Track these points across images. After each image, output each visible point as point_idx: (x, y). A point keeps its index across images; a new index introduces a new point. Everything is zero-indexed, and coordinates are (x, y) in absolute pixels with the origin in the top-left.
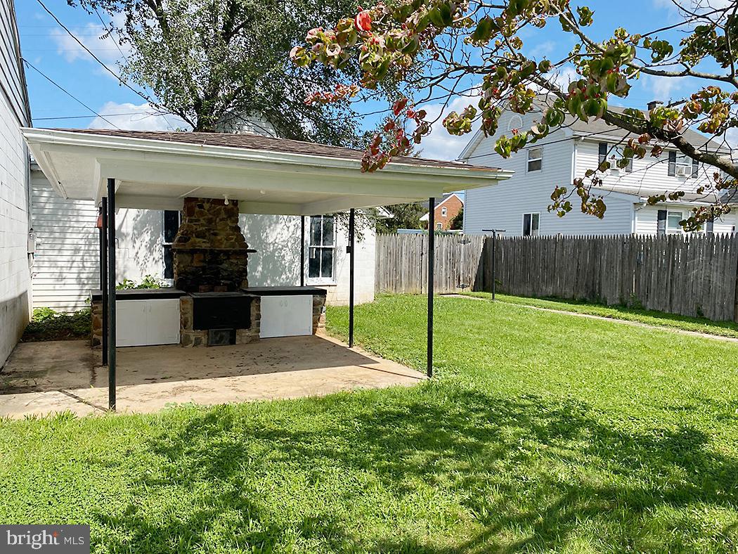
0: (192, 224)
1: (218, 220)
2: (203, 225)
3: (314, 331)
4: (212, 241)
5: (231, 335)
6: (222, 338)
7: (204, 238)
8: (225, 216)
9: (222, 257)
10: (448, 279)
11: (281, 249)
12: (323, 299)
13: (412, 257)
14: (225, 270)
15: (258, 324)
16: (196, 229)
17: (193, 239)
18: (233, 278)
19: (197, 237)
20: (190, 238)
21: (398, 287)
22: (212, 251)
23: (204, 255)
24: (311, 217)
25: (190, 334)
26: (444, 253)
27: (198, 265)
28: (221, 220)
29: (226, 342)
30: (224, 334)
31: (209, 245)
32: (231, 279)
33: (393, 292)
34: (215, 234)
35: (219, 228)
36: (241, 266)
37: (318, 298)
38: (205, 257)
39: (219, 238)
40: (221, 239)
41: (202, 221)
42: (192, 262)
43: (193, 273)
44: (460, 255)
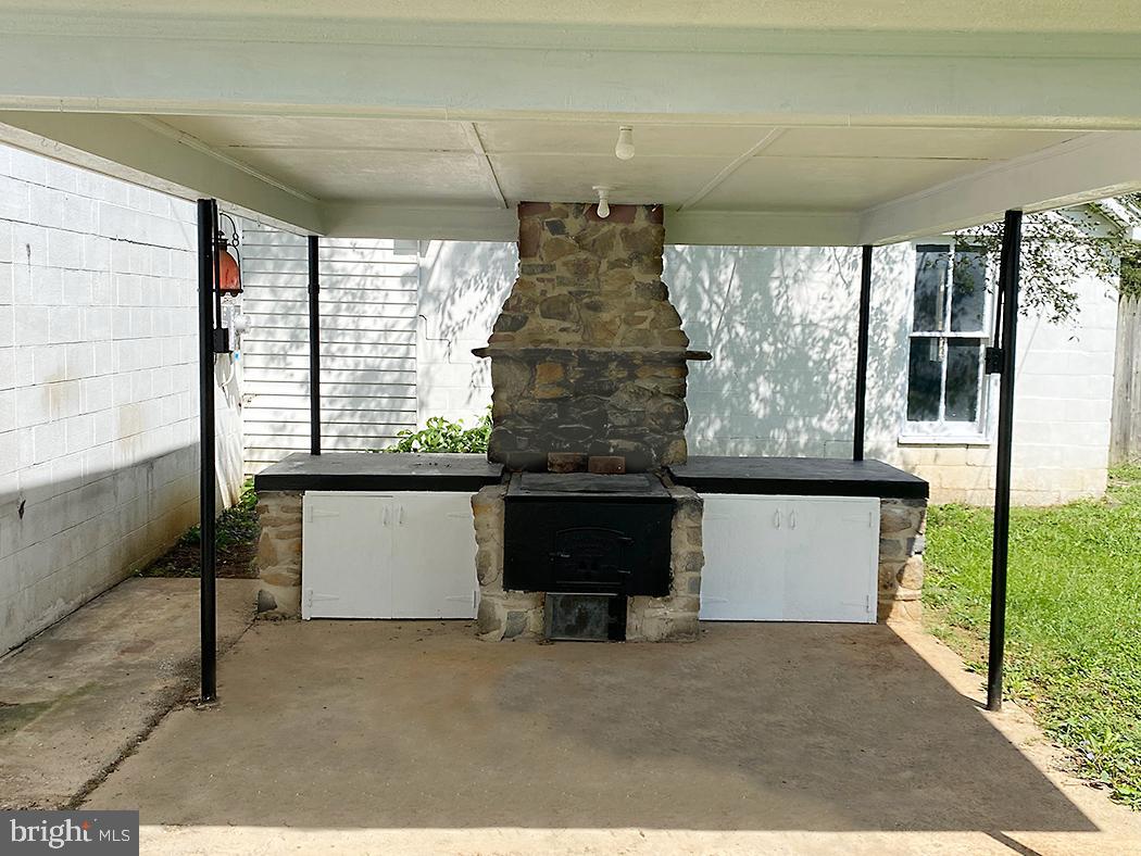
0: (533, 278)
1: (604, 266)
2: (562, 282)
3: (884, 611)
4: (586, 328)
5: (611, 613)
6: (583, 620)
7: (563, 317)
8: (624, 255)
9: (614, 372)
12: (916, 511)
14: (623, 411)
15: (696, 586)
16: (544, 293)
17: (537, 322)
18: (643, 435)
19: (545, 315)
20: (526, 318)
22: (583, 358)
23: (564, 366)
24: (919, 248)
25: (496, 600)
27: (547, 396)
28: (612, 265)
29: (599, 632)
30: (590, 606)
31: (577, 338)
32: (638, 437)
34: (595, 308)
35: (607, 288)
36: (667, 400)
37: (898, 508)
38: (566, 373)
39: (605, 316)
40: (612, 322)
41: (561, 271)
42: (531, 385)
43: (534, 418)
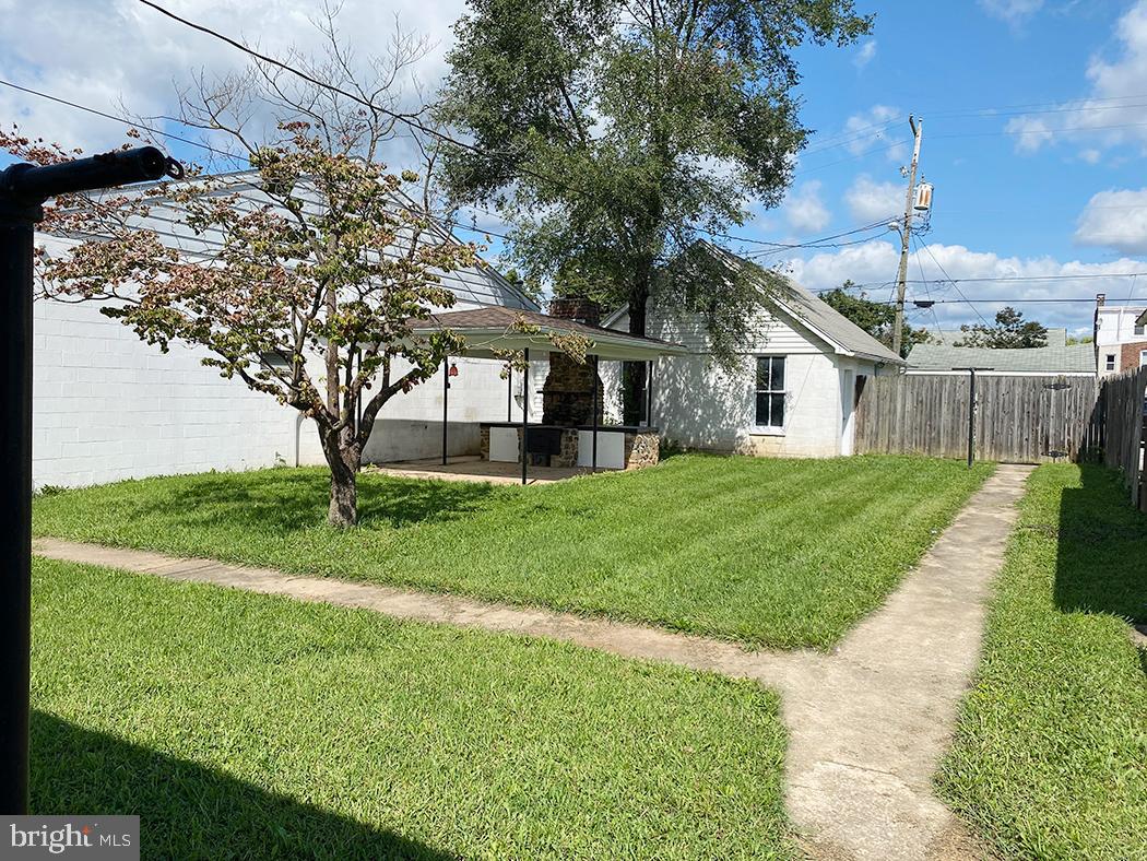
0: (553, 371)
2: (560, 372)
4: (565, 385)
5: (547, 459)
7: (560, 382)
8: (575, 364)
9: (573, 398)
10: (1025, 442)
11: (722, 394)
13: (959, 408)
14: (574, 409)
16: (555, 375)
18: (580, 416)
19: (556, 382)
21: (933, 448)
22: (564, 394)
23: (561, 396)
24: (758, 358)
26: (1016, 402)
29: (544, 464)
30: (542, 457)
31: (563, 388)
33: (926, 454)
34: (567, 379)
35: (571, 374)
36: (586, 406)
37: (629, 436)
39: (570, 382)
40: (572, 384)
43: (552, 411)
44: (1049, 406)
